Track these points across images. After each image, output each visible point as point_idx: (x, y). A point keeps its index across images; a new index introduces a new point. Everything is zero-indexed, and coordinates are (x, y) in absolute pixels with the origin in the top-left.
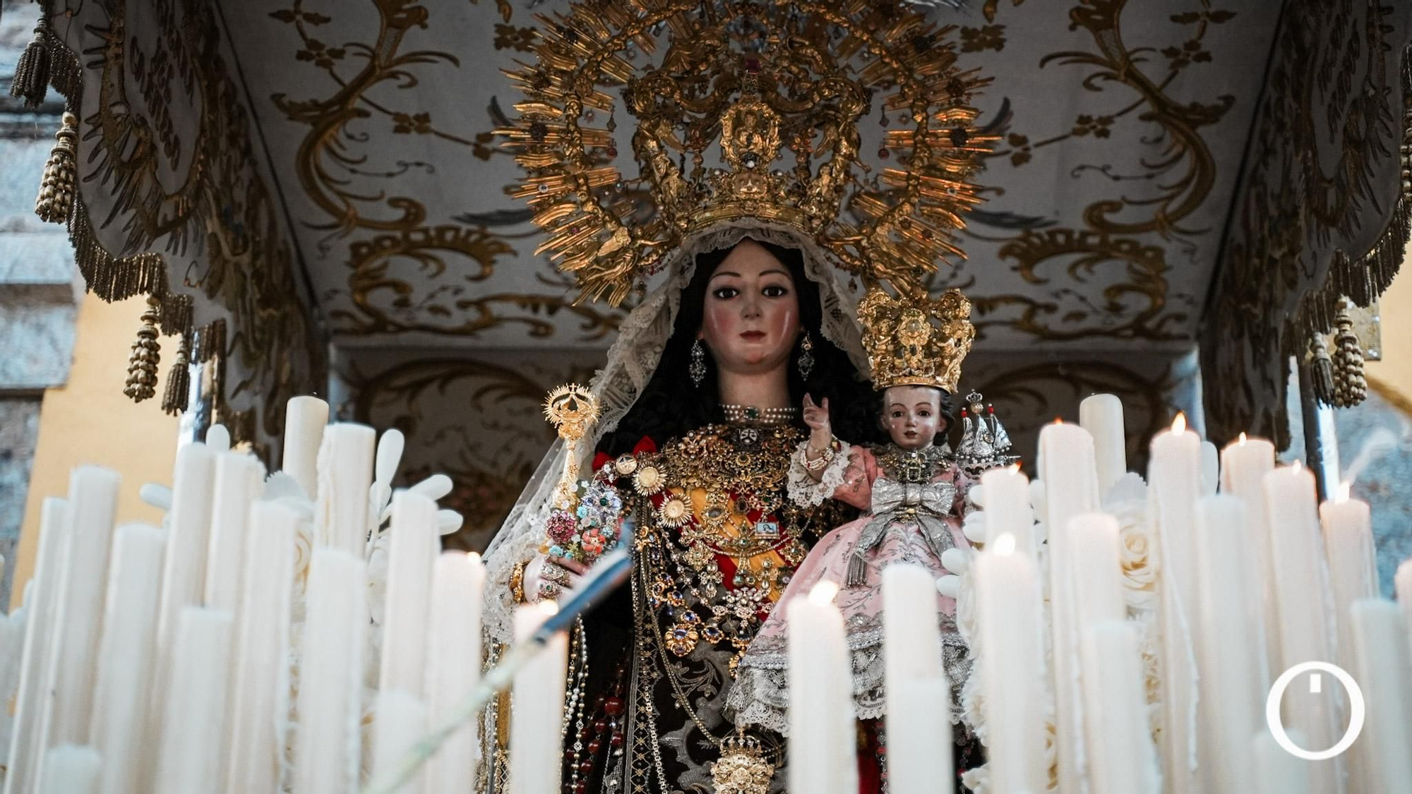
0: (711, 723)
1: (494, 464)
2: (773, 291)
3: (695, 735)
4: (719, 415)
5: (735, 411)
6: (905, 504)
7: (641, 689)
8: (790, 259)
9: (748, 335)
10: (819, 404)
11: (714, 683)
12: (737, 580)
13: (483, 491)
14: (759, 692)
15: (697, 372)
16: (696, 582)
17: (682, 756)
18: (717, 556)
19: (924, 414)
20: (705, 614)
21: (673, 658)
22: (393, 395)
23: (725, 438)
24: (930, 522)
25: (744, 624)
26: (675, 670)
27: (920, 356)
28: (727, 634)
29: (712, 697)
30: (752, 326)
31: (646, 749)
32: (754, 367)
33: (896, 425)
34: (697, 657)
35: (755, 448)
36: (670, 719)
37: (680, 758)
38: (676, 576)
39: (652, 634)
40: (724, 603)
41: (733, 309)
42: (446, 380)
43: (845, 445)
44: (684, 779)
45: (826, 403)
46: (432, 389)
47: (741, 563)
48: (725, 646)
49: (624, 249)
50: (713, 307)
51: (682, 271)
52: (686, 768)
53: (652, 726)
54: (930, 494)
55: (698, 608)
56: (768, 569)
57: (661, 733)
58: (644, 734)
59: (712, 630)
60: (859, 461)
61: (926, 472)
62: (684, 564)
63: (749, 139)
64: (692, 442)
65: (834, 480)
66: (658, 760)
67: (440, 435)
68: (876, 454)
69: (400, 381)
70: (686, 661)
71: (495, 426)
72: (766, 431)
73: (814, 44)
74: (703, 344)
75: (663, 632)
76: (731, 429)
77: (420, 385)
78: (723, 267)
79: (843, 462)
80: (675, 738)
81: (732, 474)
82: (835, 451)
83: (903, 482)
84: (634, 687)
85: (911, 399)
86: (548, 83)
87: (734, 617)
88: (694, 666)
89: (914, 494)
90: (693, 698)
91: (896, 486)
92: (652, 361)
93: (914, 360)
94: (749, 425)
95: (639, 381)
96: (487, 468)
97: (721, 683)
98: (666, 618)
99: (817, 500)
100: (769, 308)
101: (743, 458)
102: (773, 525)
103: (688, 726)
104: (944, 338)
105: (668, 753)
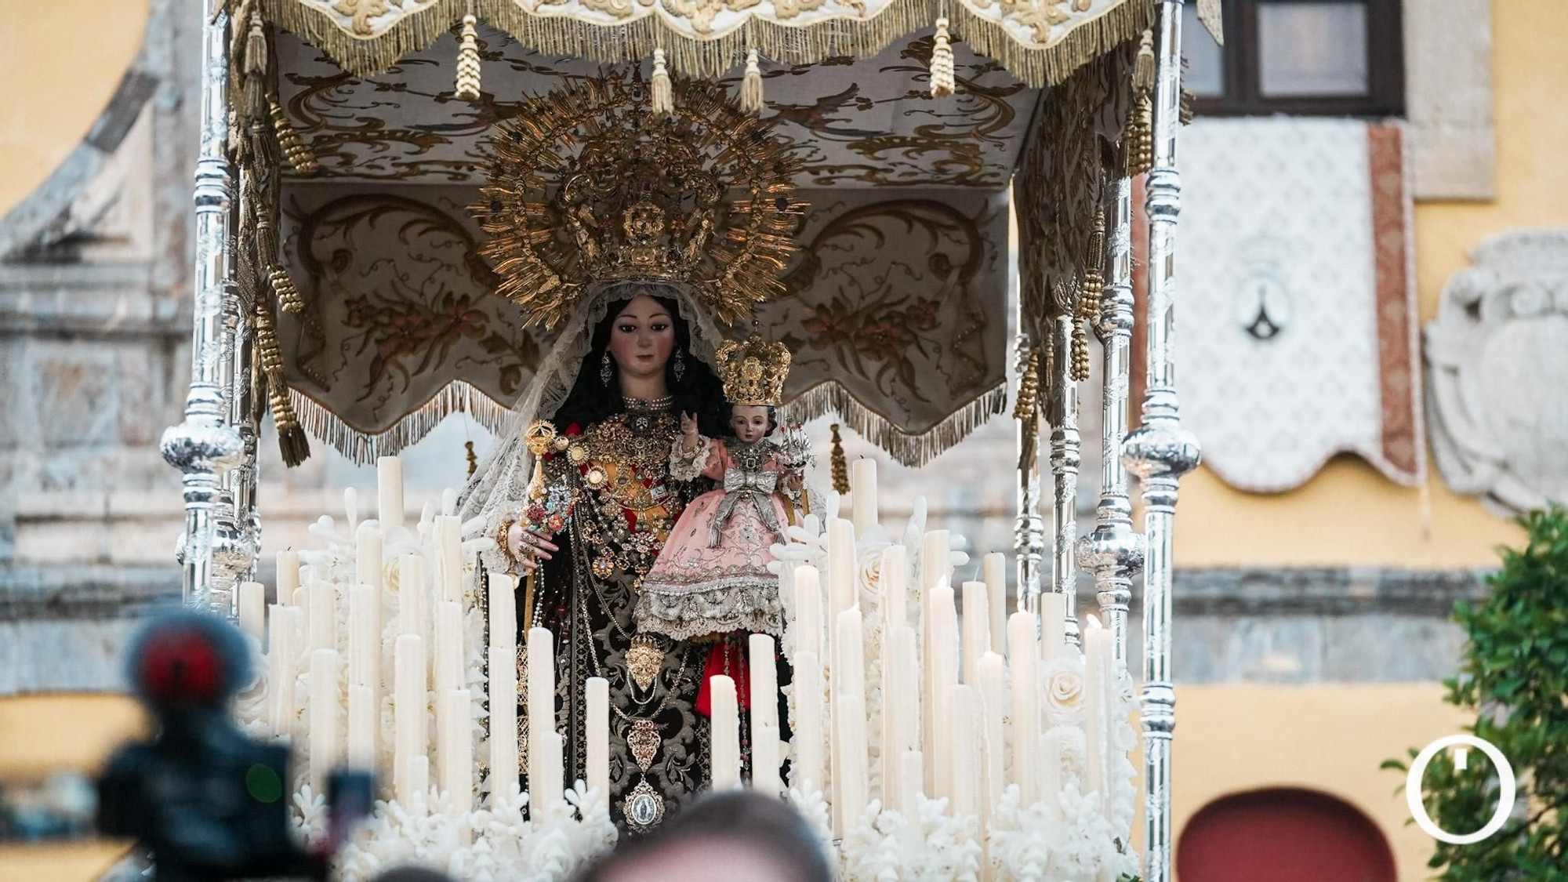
0: (624, 624)
1: (421, 294)
2: (658, 327)
3: (614, 631)
4: (620, 406)
5: (632, 403)
6: (745, 485)
7: (579, 601)
8: (670, 305)
9: (642, 358)
10: (691, 417)
11: (624, 597)
12: (637, 527)
13: (416, 320)
14: (654, 610)
15: (605, 375)
16: (611, 528)
17: (607, 646)
18: (624, 511)
19: (758, 423)
20: (617, 549)
21: (598, 580)
22: (330, 229)
23: (627, 425)
24: (761, 500)
25: (643, 557)
26: (600, 589)
27: (755, 387)
28: (632, 563)
29: (624, 607)
30: (645, 352)
31: (585, 641)
32: (644, 375)
33: (741, 429)
34: (613, 580)
35: (647, 434)
36: (599, 622)
37: (605, 648)
38: (597, 522)
39: (584, 563)
40: (629, 542)
41: (633, 338)
42: (375, 214)
43: (707, 440)
44: (609, 661)
45: (695, 415)
46: (365, 221)
47: (640, 516)
48: (631, 571)
49: (556, 289)
50: (617, 334)
51: (597, 309)
52: (610, 654)
53: (588, 626)
54: (761, 481)
55: (612, 544)
56: (657, 519)
57: (593, 632)
58: (583, 632)
59: (622, 561)
60: (716, 452)
61: (759, 462)
62: (602, 514)
63: (644, 226)
64: (606, 429)
65: (701, 465)
66: (593, 649)
67: (373, 267)
68: (727, 445)
69: (335, 216)
70: (607, 582)
71: (420, 258)
72: (653, 417)
73: (684, 142)
74: (610, 355)
75: (591, 562)
76: (630, 417)
77: (354, 219)
78: (625, 312)
79: (706, 454)
80: (603, 634)
81: (632, 453)
82: (700, 447)
83: (745, 471)
84: (575, 600)
85: (750, 415)
86: (503, 172)
87: (635, 552)
88: (611, 585)
89: (751, 480)
90: (612, 607)
91: (741, 474)
92: (576, 368)
93: (752, 389)
94: (643, 414)
95: (569, 383)
96: (415, 298)
97: (630, 598)
98: (593, 553)
99: (690, 478)
100: (655, 338)
101: (641, 443)
102: (661, 488)
103: (610, 626)
104: (771, 375)
105: (598, 644)
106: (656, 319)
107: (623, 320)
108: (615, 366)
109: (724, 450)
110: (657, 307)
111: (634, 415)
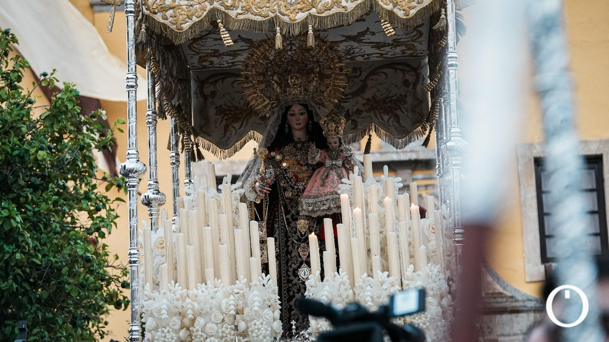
0: (296, 213)
1: (239, 104)
2: (302, 114)
3: (293, 215)
4: (292, 140)
5: (296, 139)
6: (332, 164)
7: (281, 206)
8: (305, 106)
9: (297, 124)
10: (313, 143)
11: (296, 204)
12: (299, 180)
13: (237, 112)
14: (304, 208)
15: (287, 130)
16: (290, 181)
17: (290, 220)
18: (294, 175)
19: (335, 143)
20: (293, 188)
21: (287, 198)
22: (209, 85)
23: (294, 147)
24: (338, 169)
25: (301, 190)
26: (288, 201)
27: (333, 132)
28: (298, 192)
29: (296, 207)
30: (298, 122)
31: (283, 219)
32: (298, 130)
33: (330, 146)
34: (292, 198)
35: (301, 149)
36: (287, 212)
37: (290, 221)
38: (286, 179)
39: (282, 193)
40: (297, 185)
41: (293, 118)
42: (223, 79)
43: (320, 150)
44: (292, 225)
45: (314, 143)
46: (220, 81)
47: (300, 176)
48: (297, 195)
49: (269, 104)
50: (289, 117)
51: (282, 109)
52: (291, 223)
53: (284, 214)
54: (337, 163)
55: (291, 186)
56: (305, 177)
57: (286, 216)
58: (283, 216)
59: (295, 192)
60: (323, 154)
61: (337, 156)
62: (287, 177)
63: (295, 81)
64: (287, 148)
65: (318, 158)
66: (285, 221)
67: (224, 96)
68: (326, 151)
69: (211, 80)
70: (290, 199)
71: (238, 92)
72: (303, 143)
73: (307, 52)
74: (288, 124)
75: (285, 193)
76: (295, 144)
77: (217, 81)
78: (291, 109)
79: (319, 155)
80: (289, 216)
81: (296, 156)
82: (317, 153)
83: (332, 159)
84: (279, 206)
85: (332, 141)
86: (248, 67)
87: (299, 188)
88: (291, 200)
89: (334, 162)
90: (292, 207)
91: (331, 161)
92: (277, 129)
93: (332, 133)
94: (299, 142)
95: (274, 134)
96: (237, 105)
97: (297, 204)
98: (285, 190)
99: (314, 163)
100: (302, 117)
101: (298, 152)
102: (306, 167)
103: (291, 214)
104: (338, 128)
105: (287, 219)
106: (302, 111)
107: (290, 112)
108: (290, 128)
109: (325, 153)
110: (301, 107)
111: (296, 143)
